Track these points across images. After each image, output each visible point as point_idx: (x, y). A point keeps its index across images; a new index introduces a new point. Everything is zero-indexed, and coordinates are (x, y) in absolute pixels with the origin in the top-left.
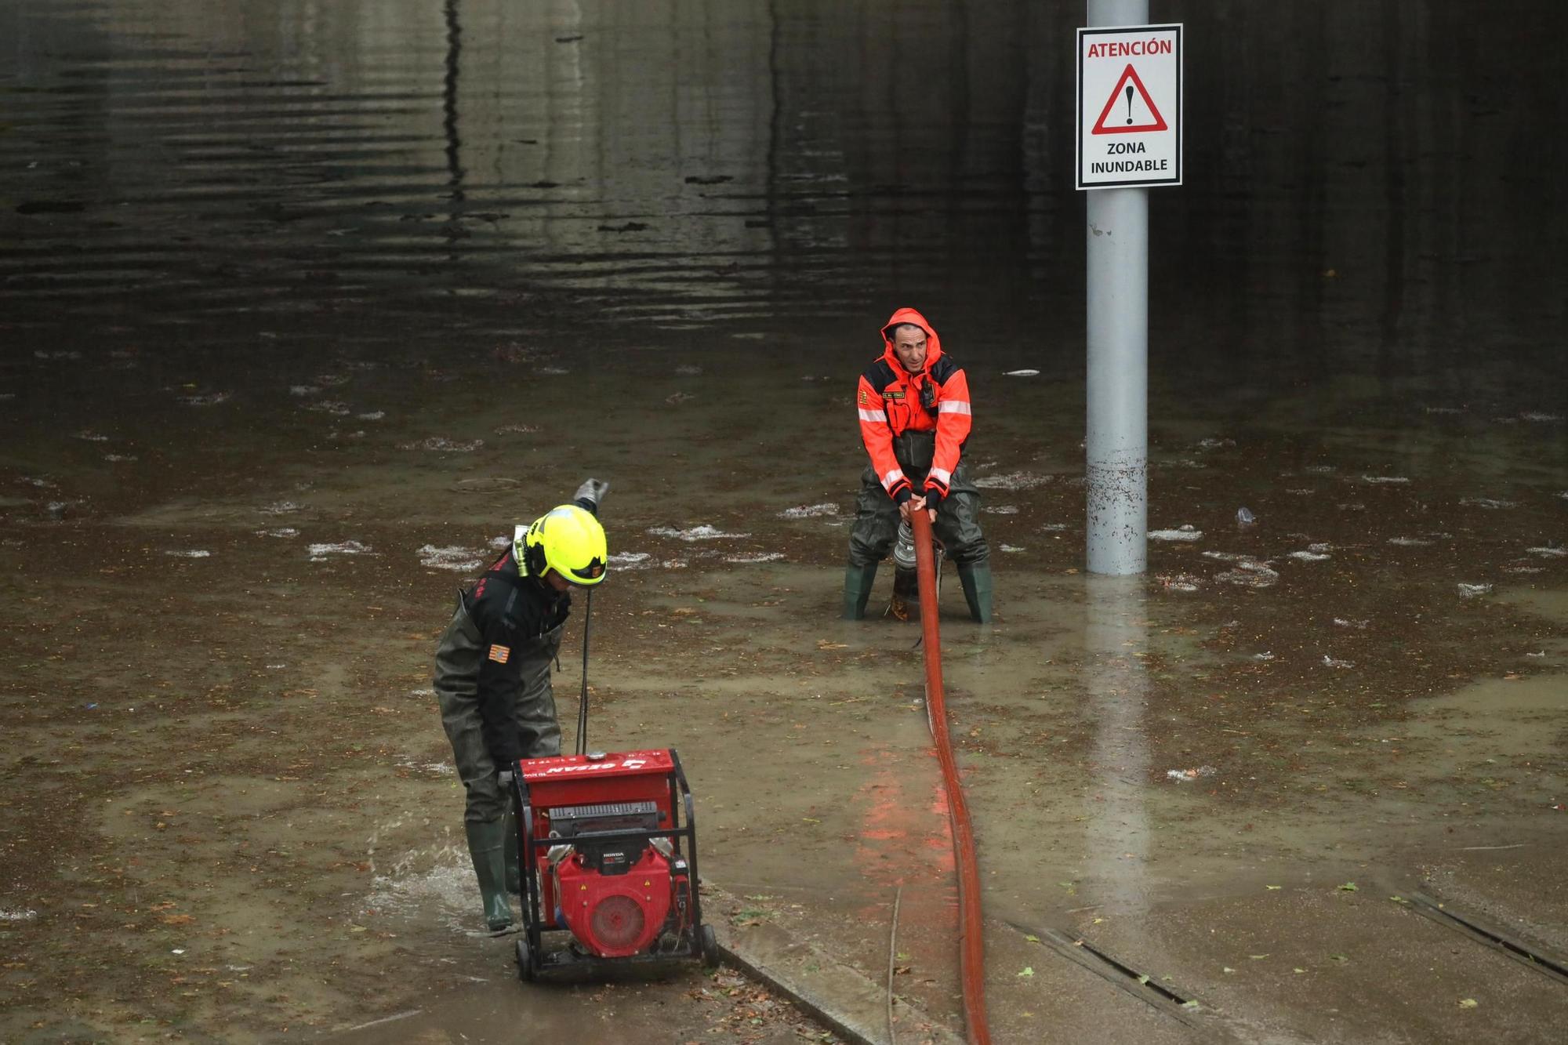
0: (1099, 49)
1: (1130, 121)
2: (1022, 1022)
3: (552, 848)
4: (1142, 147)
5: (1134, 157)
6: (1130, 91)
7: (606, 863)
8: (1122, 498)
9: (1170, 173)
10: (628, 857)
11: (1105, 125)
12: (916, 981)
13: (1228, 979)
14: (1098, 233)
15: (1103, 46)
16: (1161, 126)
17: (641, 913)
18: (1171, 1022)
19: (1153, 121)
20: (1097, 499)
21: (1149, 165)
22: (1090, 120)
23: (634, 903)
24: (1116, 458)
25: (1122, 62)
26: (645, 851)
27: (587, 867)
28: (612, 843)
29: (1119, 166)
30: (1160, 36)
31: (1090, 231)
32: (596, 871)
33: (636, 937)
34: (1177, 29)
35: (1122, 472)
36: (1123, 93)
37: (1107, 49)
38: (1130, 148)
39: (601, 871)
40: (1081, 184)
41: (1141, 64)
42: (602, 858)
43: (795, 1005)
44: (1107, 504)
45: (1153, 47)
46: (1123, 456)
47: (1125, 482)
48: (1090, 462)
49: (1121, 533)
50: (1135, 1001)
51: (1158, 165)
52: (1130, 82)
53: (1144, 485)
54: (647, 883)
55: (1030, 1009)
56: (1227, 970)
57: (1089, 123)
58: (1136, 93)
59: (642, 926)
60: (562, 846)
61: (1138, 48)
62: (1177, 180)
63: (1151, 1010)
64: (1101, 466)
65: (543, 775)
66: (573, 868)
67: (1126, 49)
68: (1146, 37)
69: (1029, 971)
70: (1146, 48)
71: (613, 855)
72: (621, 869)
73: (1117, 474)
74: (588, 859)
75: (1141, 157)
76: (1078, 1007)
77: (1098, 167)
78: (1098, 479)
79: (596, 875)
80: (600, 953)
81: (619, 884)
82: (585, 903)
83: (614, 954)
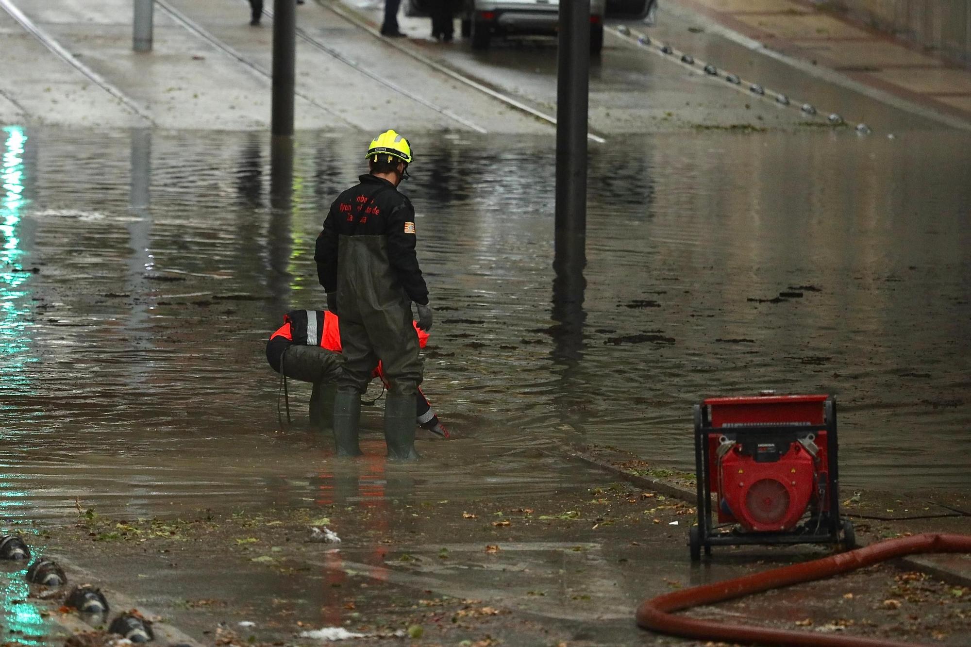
7: (760, 452)
10: (778, 447)
17: (787, 495)
23: (781, 486)
26: (792, 444)
27: (745, 455)
28: (765, 435)
32: (752, 458)
39: (755, 459)
42: (757, 448)
54: (793, 471)
59: (788, 505)
66: (734, 456)
71: (766, 445)
72: (772, 457)
74: (746, 449)
79: (751, 462)
80: (752, 526)
81: (770, 470)
82: (742, 484)
83: (763, 527)
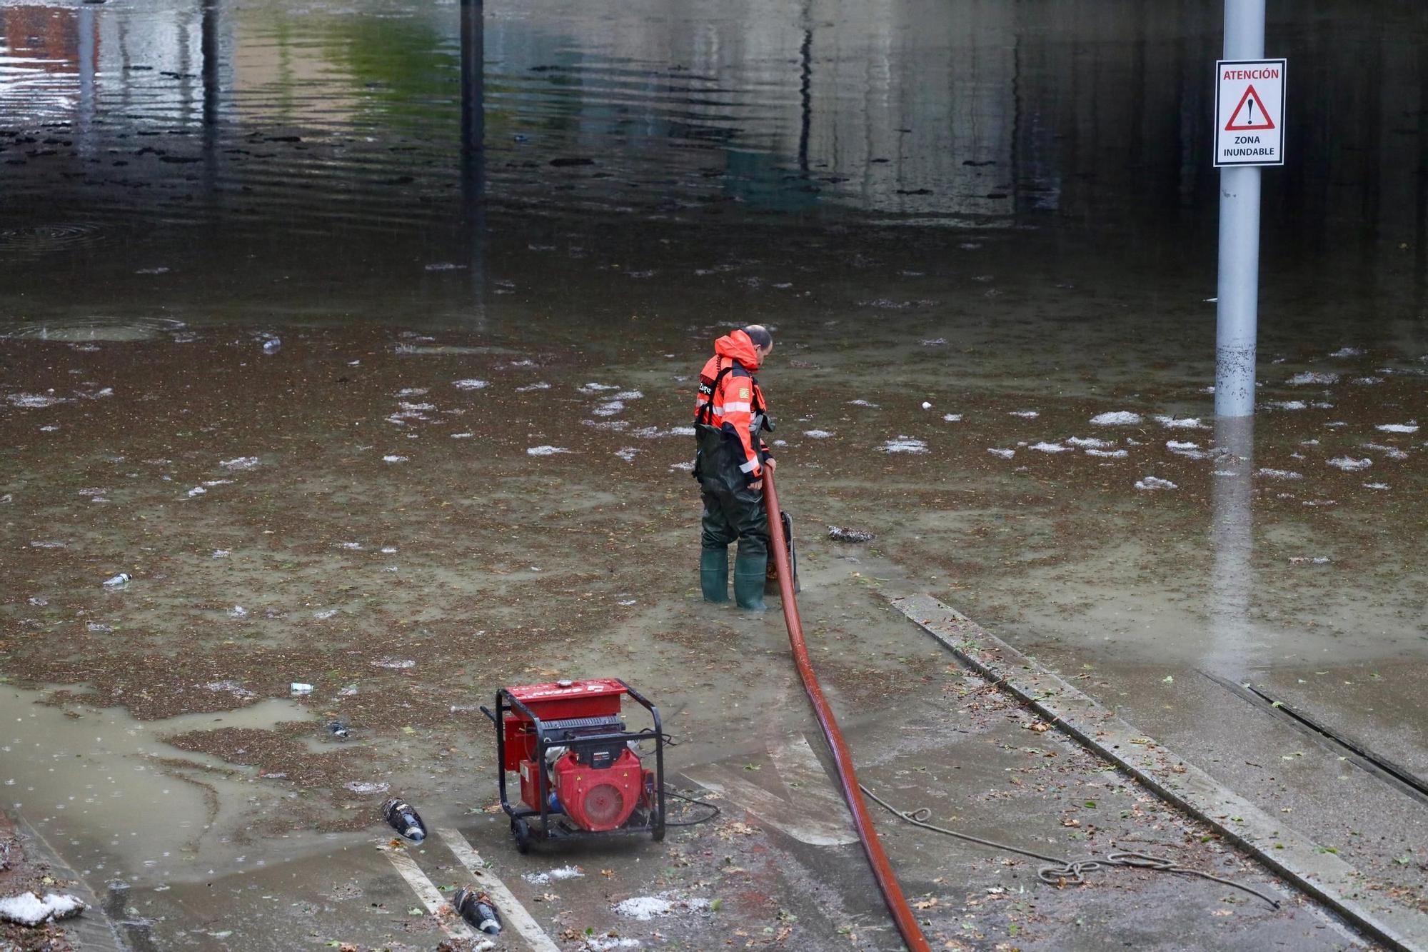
0: (1231, 75)
1: (1250, 122)
2: (1165, 712)
3: (549, 750)
4: (1258, 140)
5: (1252, 146)
6: (1250, 103)
7: (595, 760)
8: (1239, 370)
9: (1276, 157)
10: (612, 756)
11: (1233, 125)
12: (1096, 683)
13: (1301, 687)
14: (1227, 195)
15: (1233, 72)
16: (1270, 126)
17: (621, 797)
18: (1262, 714)
19: (1265, 123)
20: (1223, 371)
21: (1262, 152)
22: (1223, 120)
23: (615, 789)
24: (1236, 343)
25: (1245, 84)
26: (623, 750)
27: (582, 763)
28: (599, 745)
29: (1243, 152)
30: (1272, 67)
31: (1222, 194)
32: (588, 766)
33: (617, 815)
34: (1283, 62)
35: (1239, 353)
36: (1246, 103)
37: (1236, 74)
38: (1250, 140)
39: (592, 766)
40: (1217, 163)
41: (1259, 85)
42: (592, 756)
43: (1015, 696)
44: (1229, 374)
45: (1266, 74)
46: (1240, 342)
47: (1241, 360)
48: (1219, 346)
49: (1238, 393)
50: (1239, 699)
51: (1268, 152)
52: (1250, 96)
53: (1254, 361)
54: (625, 775)
55: (1170, 704)
56: (1300, 681)
57: (1223, 122)
58: (1255, 104)
59: (621, 807)
60: (557, 748)
61: (1257, 74)
62: (1280, 161)
63: (1250, 706)
64: (1226, 349)
65: (530, 697)
66: (570, 764)
67: (1249, 75)
68: (1262, 67)
69: (1170, 678)
70: (1262, 74)
71: (601, 753)
72: (606, 764)
73: (1236, 355)
74: (582, 757)
75: (1257, 146)
76: (1202, 703)
77: (1228, 152)
78: (1223, 357)
79: (588, 769)
80: (589, 827)
81: (605, 776)
82: (580, 790)
83: (600, 829)
